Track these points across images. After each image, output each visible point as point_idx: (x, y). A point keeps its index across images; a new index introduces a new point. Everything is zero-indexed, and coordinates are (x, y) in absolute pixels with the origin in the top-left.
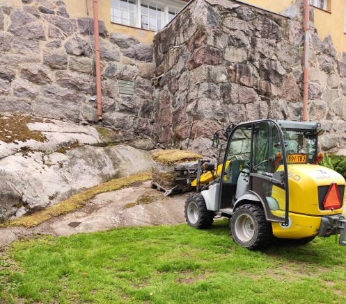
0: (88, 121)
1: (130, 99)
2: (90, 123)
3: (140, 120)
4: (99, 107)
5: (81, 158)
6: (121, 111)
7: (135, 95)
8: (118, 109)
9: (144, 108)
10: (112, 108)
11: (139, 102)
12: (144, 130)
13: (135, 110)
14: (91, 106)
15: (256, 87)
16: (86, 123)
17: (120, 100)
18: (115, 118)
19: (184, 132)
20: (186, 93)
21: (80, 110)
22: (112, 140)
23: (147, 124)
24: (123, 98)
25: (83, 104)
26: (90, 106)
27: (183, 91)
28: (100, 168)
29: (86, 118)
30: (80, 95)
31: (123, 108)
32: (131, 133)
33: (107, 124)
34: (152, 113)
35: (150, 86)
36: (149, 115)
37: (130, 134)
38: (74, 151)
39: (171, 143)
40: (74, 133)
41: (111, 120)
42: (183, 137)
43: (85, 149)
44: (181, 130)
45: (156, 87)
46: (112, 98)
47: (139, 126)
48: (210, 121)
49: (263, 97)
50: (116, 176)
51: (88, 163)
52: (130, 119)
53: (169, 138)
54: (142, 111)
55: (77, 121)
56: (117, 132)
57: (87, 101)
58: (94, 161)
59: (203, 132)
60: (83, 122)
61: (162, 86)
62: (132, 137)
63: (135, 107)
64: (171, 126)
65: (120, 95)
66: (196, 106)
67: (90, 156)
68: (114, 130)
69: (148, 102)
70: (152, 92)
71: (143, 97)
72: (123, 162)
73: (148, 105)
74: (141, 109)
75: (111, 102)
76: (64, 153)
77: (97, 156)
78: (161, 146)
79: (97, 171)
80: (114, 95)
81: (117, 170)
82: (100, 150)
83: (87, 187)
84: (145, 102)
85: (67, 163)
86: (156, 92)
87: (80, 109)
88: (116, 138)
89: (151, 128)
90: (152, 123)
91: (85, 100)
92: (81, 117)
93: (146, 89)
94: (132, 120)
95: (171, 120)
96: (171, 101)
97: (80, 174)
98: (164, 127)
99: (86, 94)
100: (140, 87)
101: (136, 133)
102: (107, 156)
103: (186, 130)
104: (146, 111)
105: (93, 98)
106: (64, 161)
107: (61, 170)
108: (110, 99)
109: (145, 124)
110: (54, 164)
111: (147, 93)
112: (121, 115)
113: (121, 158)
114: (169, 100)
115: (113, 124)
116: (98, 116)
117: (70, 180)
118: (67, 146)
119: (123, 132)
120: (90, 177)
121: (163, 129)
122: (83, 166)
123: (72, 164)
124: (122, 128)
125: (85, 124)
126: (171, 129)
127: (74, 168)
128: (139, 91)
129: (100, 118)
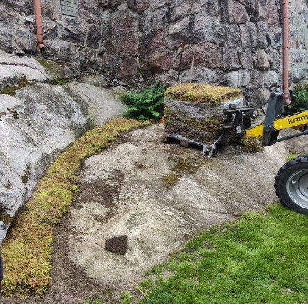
0: (24, 50)
1: (75, 23)
2: (28, 53)
3: (87, 50)
4: (40, 31)
5: (39, 101)
6: (65, 38)
7: (80, 18)
8: (61, 36)
9: (90, 35)
10: (53, 34)
11: (85, 27)
12: (92, 63)
13: (81, 38)
14: (28, 31)
15: (247, 3)
16: (22, 52)
17: (63, 23)
18: (58, 47)
19: (164, 62)
20: (166, 9)
21: (13, 34)
22: (61, 76)
23: (95, 56)
24: (66, 20)
25: (16, 27)
26: (26, 30)
27: (159, 8)
28: (69, 116)
29: (21, 46)
30: (12, 14)
31: (67, 34)
32: (78, 67)
33: (49, 55)
34: (100, 42)
35: (96, 8)
36: (97, 44)
37: (76, 69)
38: (26, 91)
39: (139, 78)
40: (15, 64)
41: (53, 50)
42: (164, 68)
43: (39, 88)
44: (160, 59)
45: (105, 8)
46: (53, 20)
47: (86, 58)
48: (211, 45)
49: (253, 17)
50: (89, 126)
51: (51, 110)
52: (75, 49)
53: (134, 72)
54: (88, 39)
55: (9, 50)
56: (63, 65)
57: (21, 23)
58: (57, 106)
59: (205, 59)
60: (17, 52)
61: (115, 7)
62: (79, 73)
63: (81, 33)
64: (136, 56)
65: (63, 17)
66: (191, 24)
67: (50, 98)
68: (58, 63)
69: (95, 28)
70: (98, 15)
71: (89, 21)
72: (91, 105)
73: (94, 31)
74: (87, 36)
75: (53, 25)
76: (13, 94)
77: (59, 98)
78: (121, 82)
79: (66, 122)
80: (55, 16)
81: (88, 117)
82: (58, 89)
83: (61, 147)
84: (91, 27)
85: (22, 110)
86: (105, 15)
87: (13, 32)
88: (64, 74)
89: (100, 61)
90: (101, 54)
91: (18, 20)
92: (14, 44)
93: (92, 10)
94: (77, 51)
95: (136, 49)
96: (136, 23)
97: (46, 127)
98: (123, 58)
99: (20, 12)
100: (85, 8)
101: (84, 67)
102: (71, 98)
103: (168, 59)
104: (93, 39)
105: (30, 19)
106: (18, 107)
107: (17, 123)
108: (50, 21)
109: (93, 57)
110: (4, 114)
111: (93, 16)
112: (65, 44)
113: (88, 101)
114: (131, 22)
115: (56, 54)
116: (39, 43)
117: (36, 138)
118: (13, 84)
119: (68, 65)
120: (60, 130)
121: (121, 60)
122: (47, 114)
123: (30, 112)
124: (67, 61)
125: (20, 55)
126: (138, 59)
127: (35, 117)
128: (84, 13)
129: (42, 46)
